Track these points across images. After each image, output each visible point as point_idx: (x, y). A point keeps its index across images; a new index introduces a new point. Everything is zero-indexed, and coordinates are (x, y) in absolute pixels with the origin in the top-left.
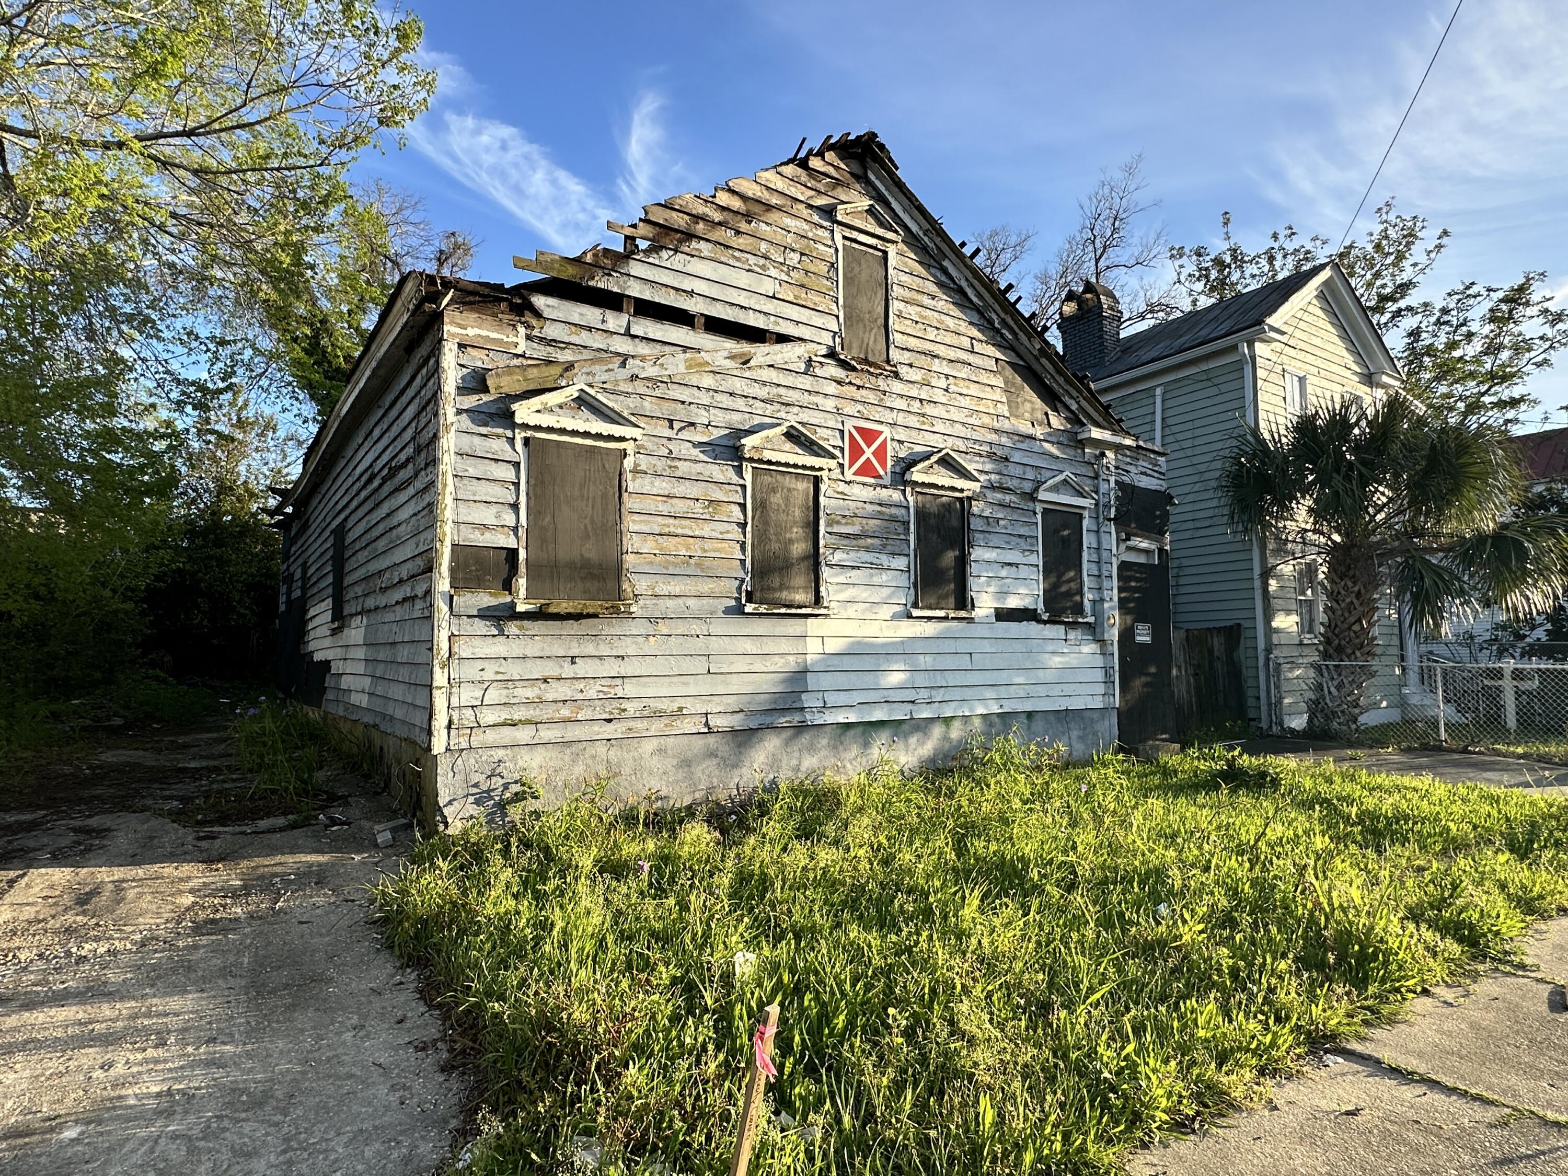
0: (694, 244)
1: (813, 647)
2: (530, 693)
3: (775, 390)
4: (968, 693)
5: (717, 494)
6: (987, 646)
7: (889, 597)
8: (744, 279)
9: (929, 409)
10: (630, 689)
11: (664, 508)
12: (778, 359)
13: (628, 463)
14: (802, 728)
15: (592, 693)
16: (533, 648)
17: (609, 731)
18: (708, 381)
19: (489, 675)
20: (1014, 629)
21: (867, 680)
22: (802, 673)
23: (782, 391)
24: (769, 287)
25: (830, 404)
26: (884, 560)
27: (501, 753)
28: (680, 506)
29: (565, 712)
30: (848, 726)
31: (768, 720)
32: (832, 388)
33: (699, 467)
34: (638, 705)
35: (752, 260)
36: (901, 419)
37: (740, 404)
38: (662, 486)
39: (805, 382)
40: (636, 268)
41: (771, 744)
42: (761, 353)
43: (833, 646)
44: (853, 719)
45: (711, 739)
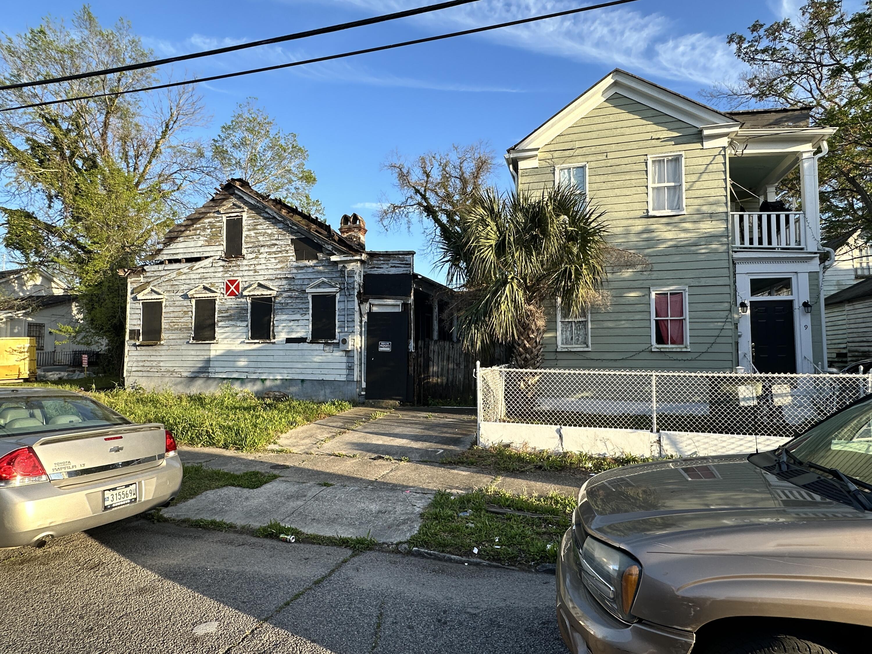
0: (178, 239)
1: (213, 354)
2: (142, 364)
3: (203, 275)
4: (272, 370)
5: (186, 309)
6: (281, 353)
7: (240, 336)
8: (192, 244)
9: (258, 267)
10: (162, 364)
11: (172, 315)
12: (202, 265)
13: (163, 304)
14: (208, 378)
15: (154, 365)
16: (143, 353)
17: (157, 374)
18: (184, 277)
19: (134, 359)
20: (295, 346)
21: (231, 364)
22: (208, 361)
23: (205, 274)
24: (200, 243)
25: (220, 275)
26: (239, 324)
27: (136, 378)
28: (176, 314)
29: (148, 369)
30: (224, 379)
31: (197, 375)
32: (221, 269)
33: (181, 302)
34: (165, 368)
35: (195, 237)
36: (246, 273)
37: (193, 282)
38: (172, 309)
39: (212, 270)
40: (165, 252)
41: (199, 382)
42: (198, 265)
43: (219, 353)
44: (224, 377)
45: (182, 379)
